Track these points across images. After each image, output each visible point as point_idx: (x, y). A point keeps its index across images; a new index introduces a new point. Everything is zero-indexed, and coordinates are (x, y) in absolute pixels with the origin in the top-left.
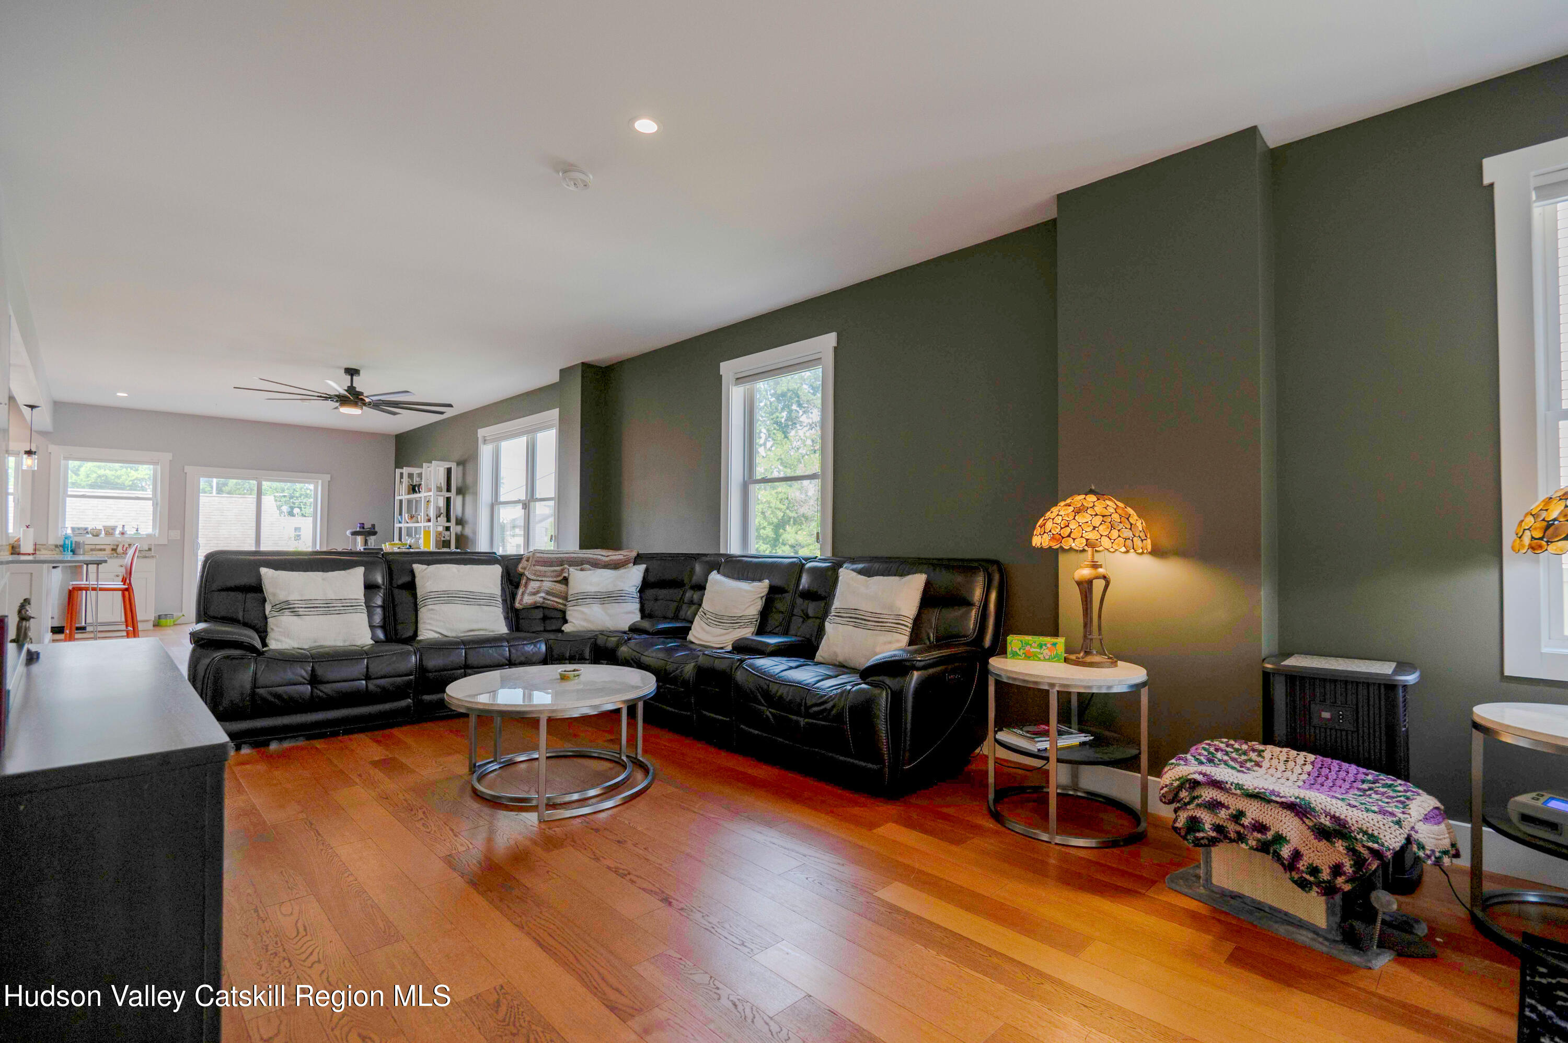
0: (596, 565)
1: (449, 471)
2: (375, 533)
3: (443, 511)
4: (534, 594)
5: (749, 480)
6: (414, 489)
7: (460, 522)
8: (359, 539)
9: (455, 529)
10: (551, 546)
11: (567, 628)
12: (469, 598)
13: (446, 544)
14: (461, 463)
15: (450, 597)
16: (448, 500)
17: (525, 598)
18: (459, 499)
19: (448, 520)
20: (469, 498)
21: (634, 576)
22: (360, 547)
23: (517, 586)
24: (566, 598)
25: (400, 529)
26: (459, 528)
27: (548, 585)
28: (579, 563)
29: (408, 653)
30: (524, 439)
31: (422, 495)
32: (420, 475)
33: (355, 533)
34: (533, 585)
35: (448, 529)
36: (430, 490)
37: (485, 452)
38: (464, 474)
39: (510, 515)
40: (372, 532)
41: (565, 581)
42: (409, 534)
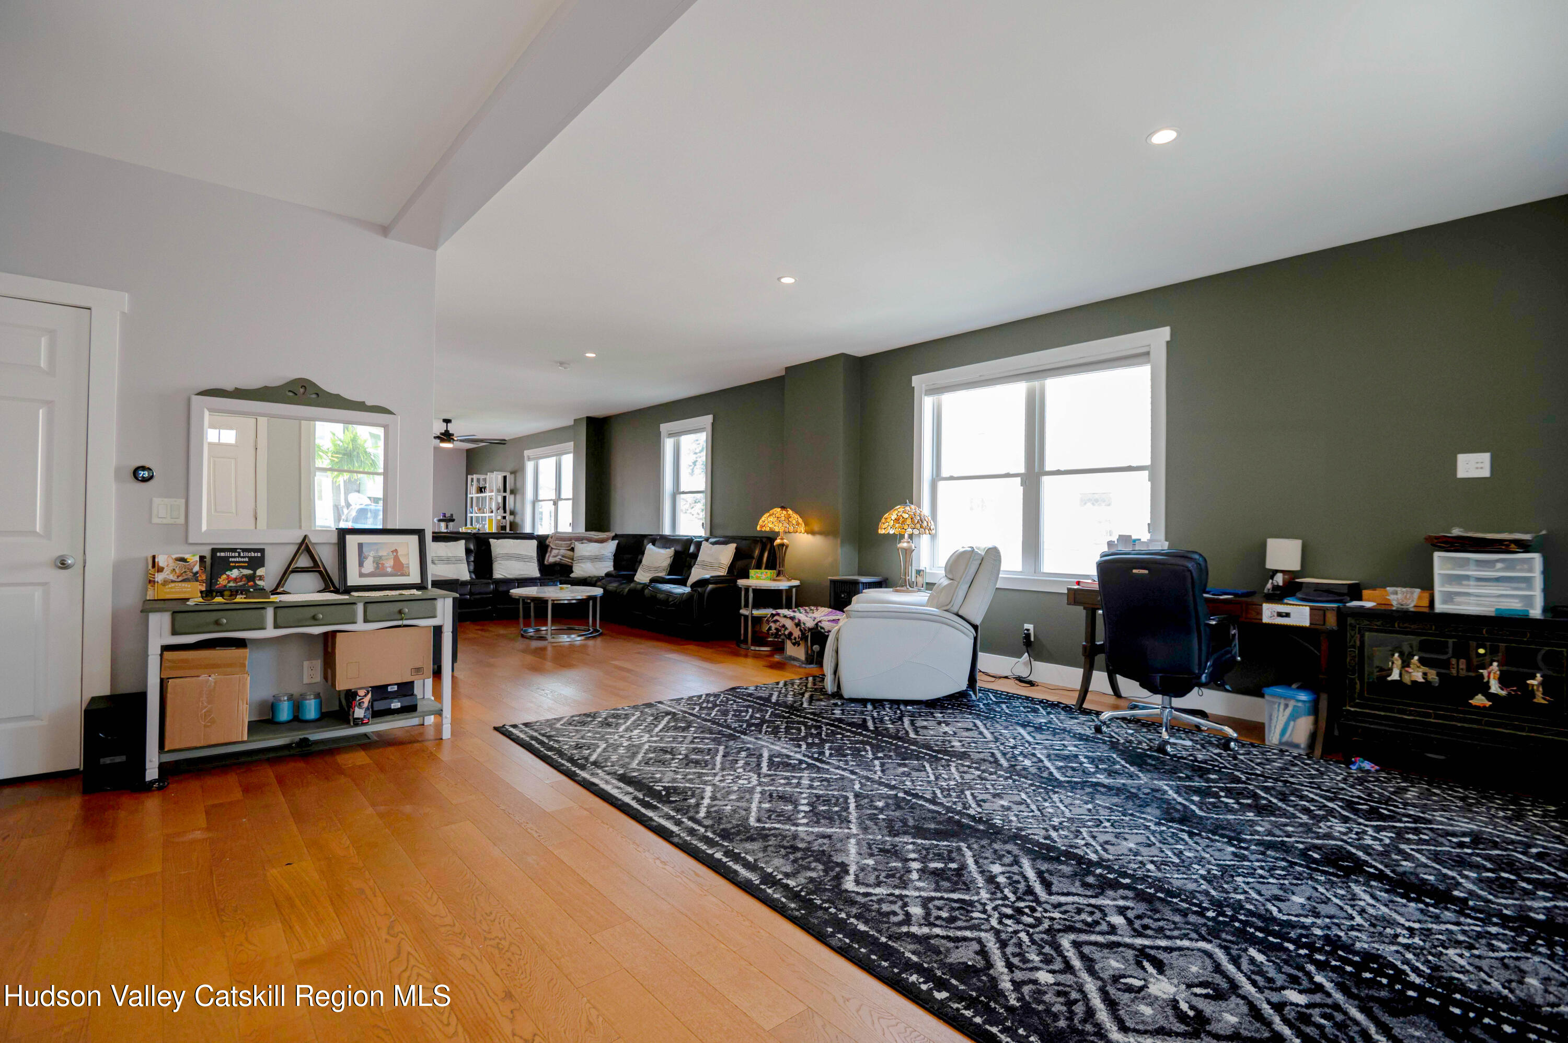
0: (590, 540)
1: (505, 478)
2: (453, 520)
3: (501, 505)
4: (555, 556)
5: (677, 492)
6: (481, 490)
7: (512, 513)
8: (443, 524)
9: (509, 518)
10: (569, 530)
11: (572, 575)
12: (519, 558)
13: (504, 528)
14: (514, 473)
15: (509, 557)
16: (505, 498)
17: (551, 559)
18: (512, 497)
19: (505, 512)
20: (518, 497)
21: (612, 546)
22: (443, 529)
23: (546, 552)
24: (572, 559)
25: (472, 518)
26: (512, 517)
27: (562, 552)
28: (580, 539)
29: (489, 584)
30: (554, 458)
31: (487, 494)
32: (485, 480)
33: (440, 521)
34: (555, 552)
35: (504, 518)
36: (492, 491)
37: (530, 466)
38: (515, 480)
39: (546, 508)
40: (452, 520)
41: (572, 550)
42: (478, 521)
